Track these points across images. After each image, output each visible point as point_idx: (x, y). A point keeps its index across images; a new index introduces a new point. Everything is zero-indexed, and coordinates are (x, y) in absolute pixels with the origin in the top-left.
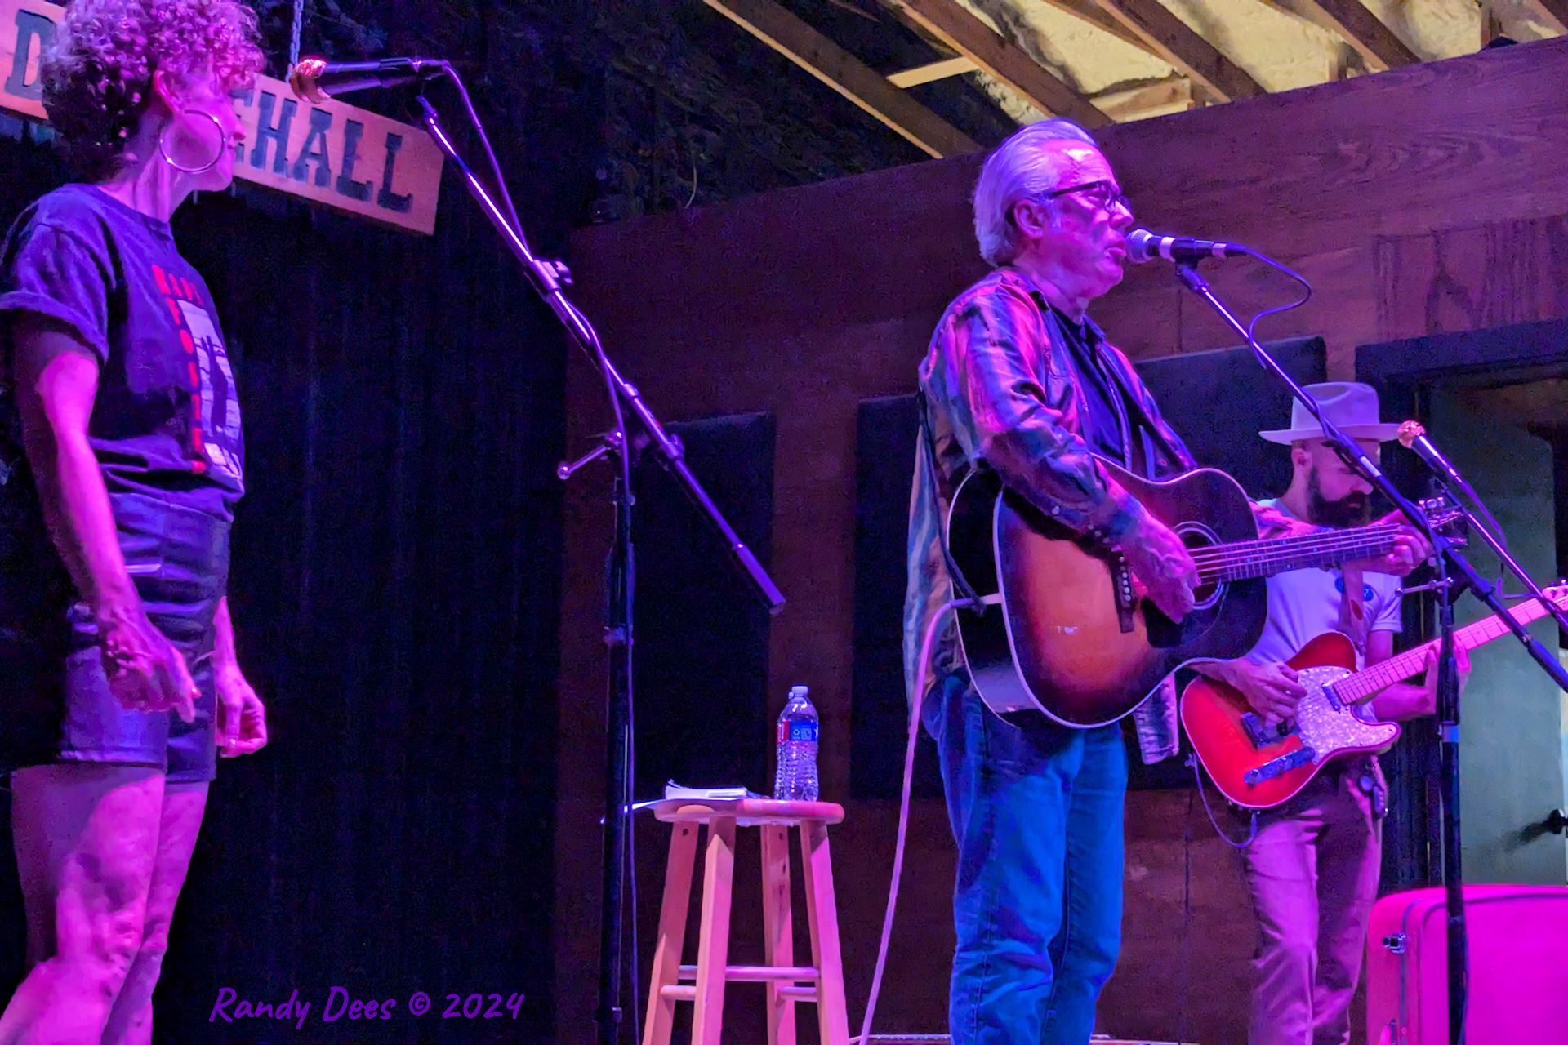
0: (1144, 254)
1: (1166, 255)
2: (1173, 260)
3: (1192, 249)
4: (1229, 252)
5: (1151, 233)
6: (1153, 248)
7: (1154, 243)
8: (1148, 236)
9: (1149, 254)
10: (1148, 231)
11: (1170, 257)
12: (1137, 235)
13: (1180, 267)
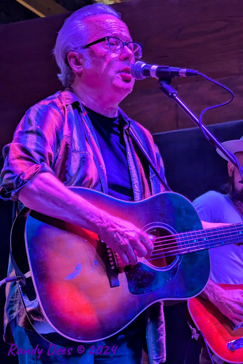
1: (153, 75)
2: (157, 78)
3: (168, 72)
4: (188, 74)
6: (146, 72)
7: (146, 68)
8: (144, 65)
9: (144, 75)
10: (144, 62)
11: (156, 76)
12: (137, 64)
13: (161, 82)
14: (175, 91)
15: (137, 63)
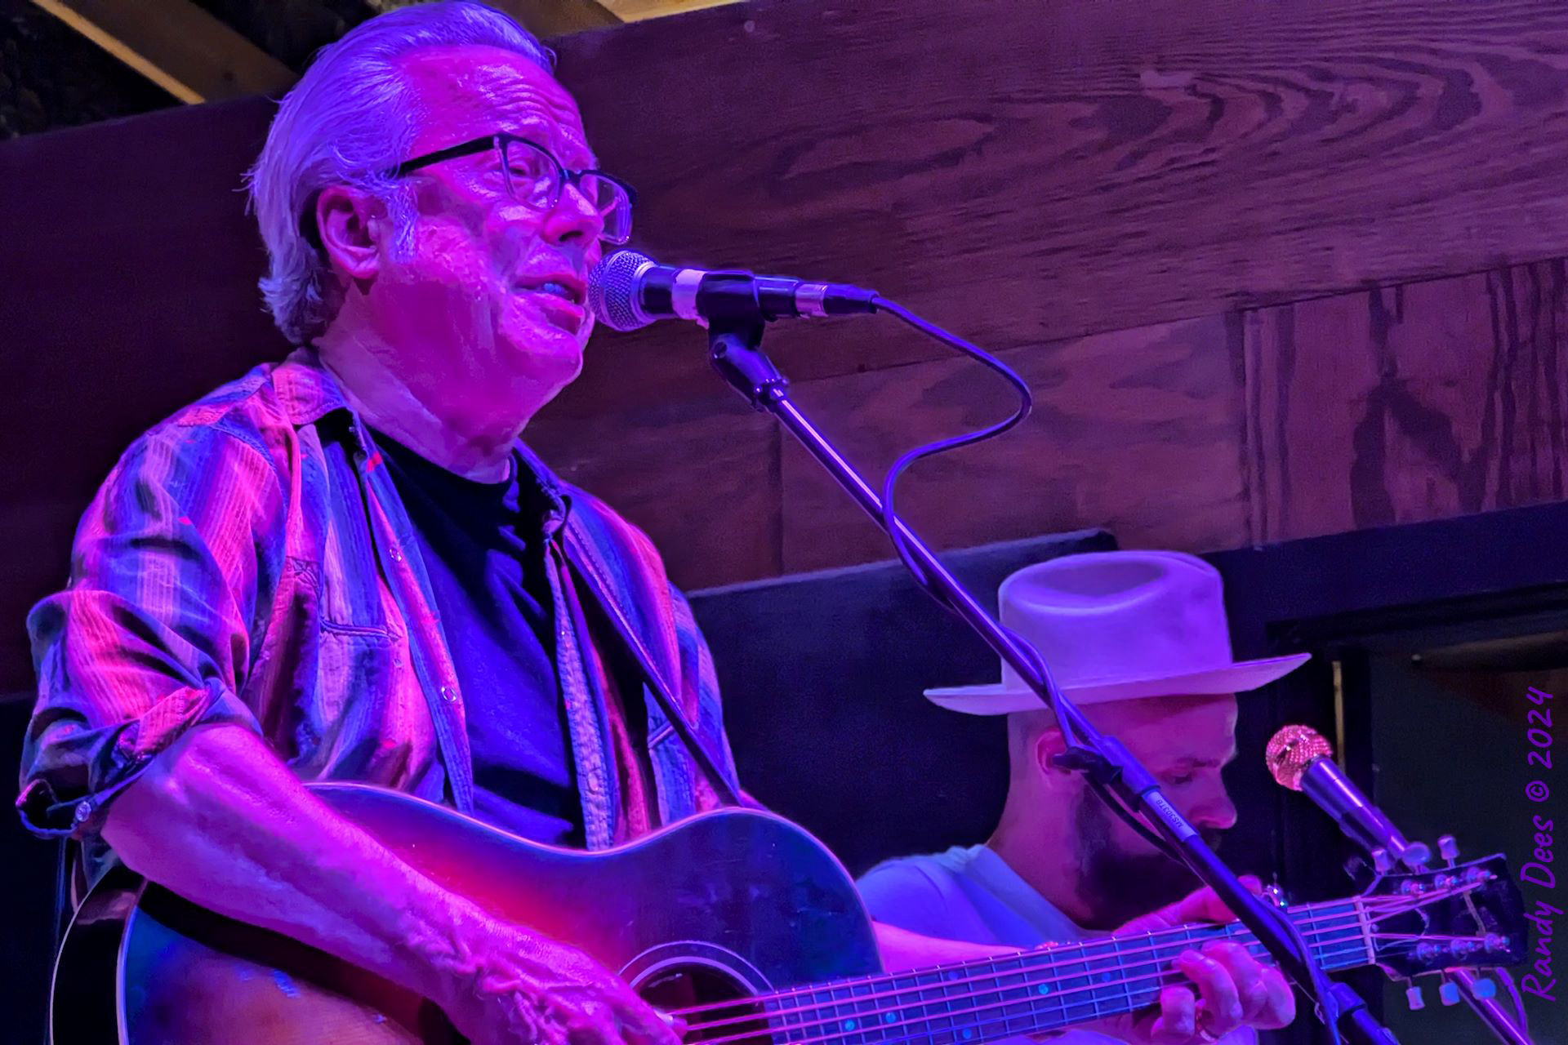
0: (636, 309)
2: (704, 324)
3: (747, 298)
5: (651, 259)
6: (657, 297)
7: (656, 281)
8: (645, 266)
9: (648, 309)
10: (645, 256)
11: (696, 311)
12: (618, 262)
13: (721, 339)
14: (779, 378)
15: (615, 257)
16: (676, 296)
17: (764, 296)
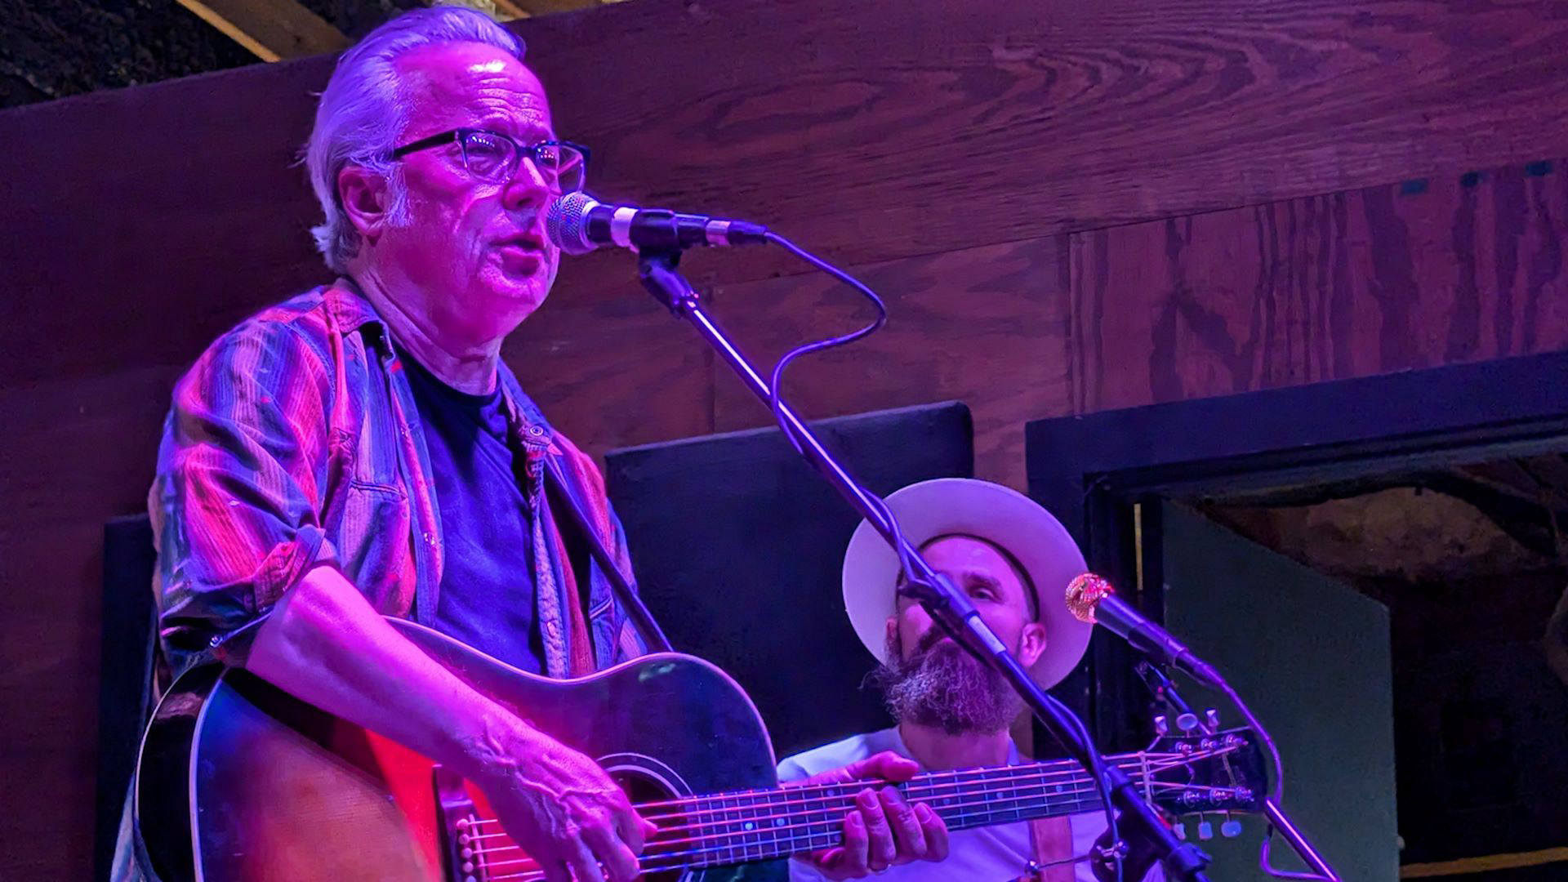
0: (584, 241)
1: (622, 240)
2: (635, 250)
3: (668, 230)
4: (733, 236)
5: (595, 199)
6: (599, 227)
7: (599, 216)
8: (592, 204)
9: (593, 238)
10: (591, 196)
11: (629, 241)
13: (648, 263)
14: (692, 293)
16: (613, 230)
17: (681, 229)
